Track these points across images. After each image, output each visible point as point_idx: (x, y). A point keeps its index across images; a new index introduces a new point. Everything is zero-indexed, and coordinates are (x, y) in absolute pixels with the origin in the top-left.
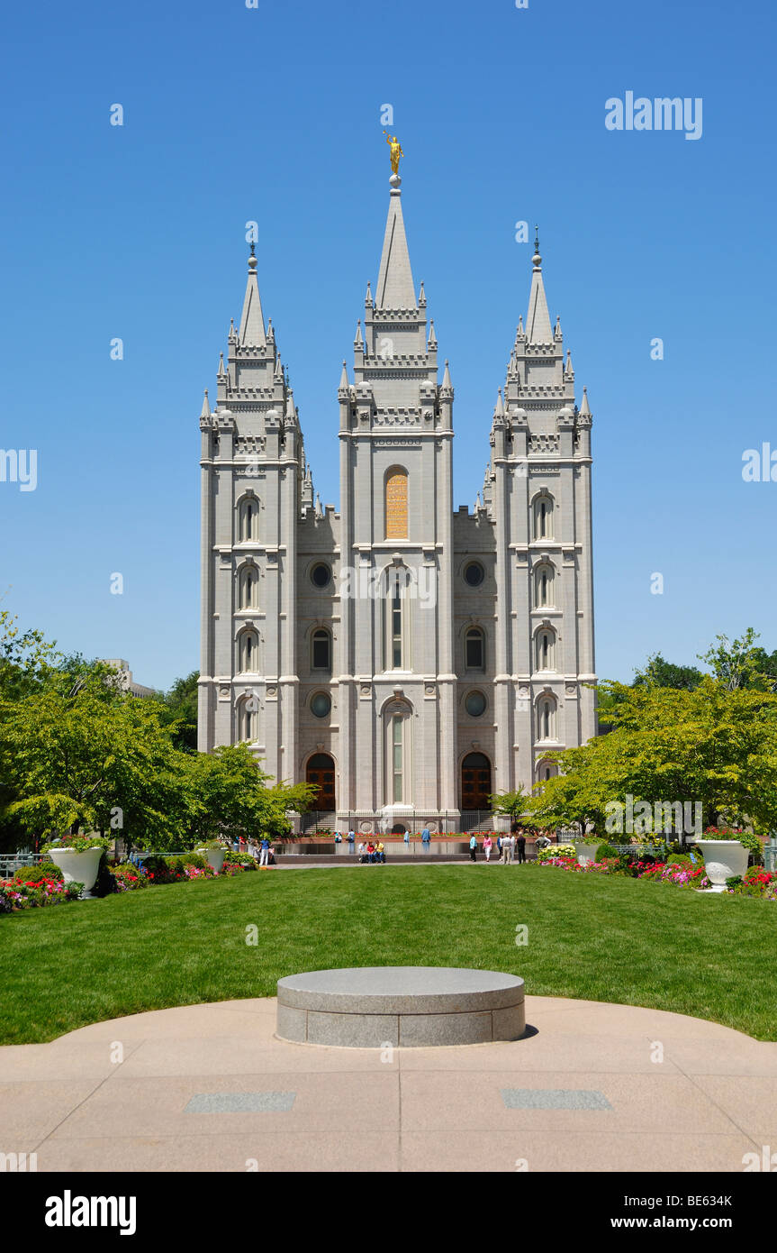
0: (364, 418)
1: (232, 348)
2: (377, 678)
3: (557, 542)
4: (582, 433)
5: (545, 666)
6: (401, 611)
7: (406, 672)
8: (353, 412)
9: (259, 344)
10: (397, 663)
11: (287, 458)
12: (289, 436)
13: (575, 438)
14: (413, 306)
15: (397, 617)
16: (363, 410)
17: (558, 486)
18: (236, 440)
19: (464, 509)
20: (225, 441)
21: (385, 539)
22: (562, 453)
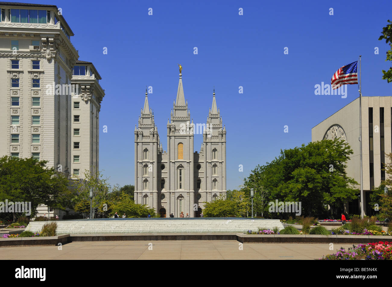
0: (173, 131)
1: (142, 115)
2: (176, 191)
3: (218, 160)
4: (224, 135)
5: (215, 188)
6: (181, 176)
7: (183, 190)
8: (170, 130)
9: (148, 113)
10: (181, 188)
11: (155, 140)
12: (155, 136)
13: (222, 136)
14: (185, 105)
15: (181, 177)
16: (173, 130)
17: (218, 147)
18: (143, 136)
19: (196, 152)
20: (140, 136)
21: (178, 159)
22: (219, 140)
